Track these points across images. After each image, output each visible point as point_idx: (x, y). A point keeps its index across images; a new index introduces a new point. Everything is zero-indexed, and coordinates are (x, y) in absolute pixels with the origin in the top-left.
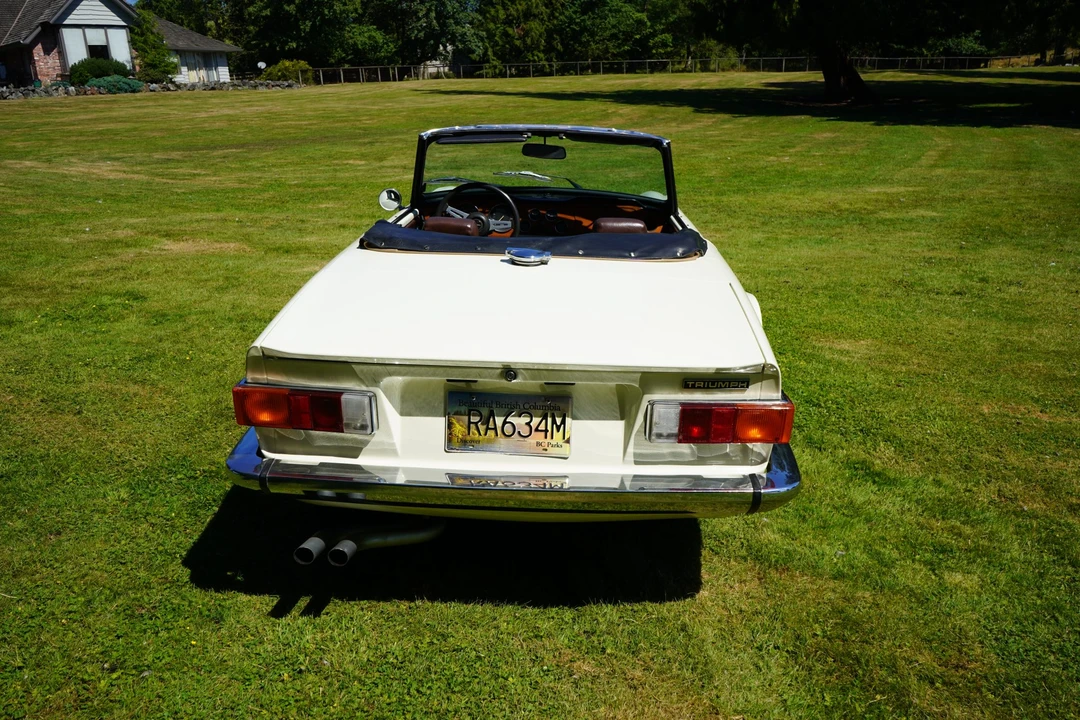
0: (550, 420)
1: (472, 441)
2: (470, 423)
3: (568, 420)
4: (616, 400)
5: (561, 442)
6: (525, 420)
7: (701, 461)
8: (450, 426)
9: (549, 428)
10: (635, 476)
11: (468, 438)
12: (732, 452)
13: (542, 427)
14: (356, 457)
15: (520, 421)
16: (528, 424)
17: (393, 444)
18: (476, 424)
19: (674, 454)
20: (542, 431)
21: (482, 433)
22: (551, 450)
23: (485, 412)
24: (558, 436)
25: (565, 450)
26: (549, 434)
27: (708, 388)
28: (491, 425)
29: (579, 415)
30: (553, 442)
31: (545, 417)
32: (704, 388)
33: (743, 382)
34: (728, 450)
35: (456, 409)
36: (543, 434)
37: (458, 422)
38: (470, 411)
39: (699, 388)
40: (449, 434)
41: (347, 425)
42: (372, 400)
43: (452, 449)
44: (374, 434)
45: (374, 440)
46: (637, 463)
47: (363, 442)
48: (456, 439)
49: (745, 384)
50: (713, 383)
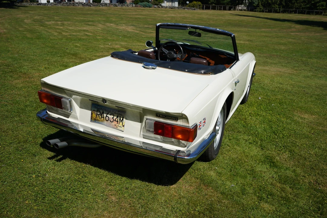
0: (119, 118)
2: (97, 114)
3: (124, 119)
4: (139, 116)
5: (121, 126)
6: (112, 116)
8: (92, 114)
9: (119, 121)
10: (143, 142)
11: (96, 119)
12: (175, 141)
13: (116, 120)
14: (68, 118)
15: (111, 117)
16: (113, 118)
17: (77, 116)
18: (99, 115)
19: (155, 138)
22: (119, 128)
23: (101, 112)
24: (121, 124)
25: (122, 129)
26: (118, 122)
27: (164, 118)
28: (103, 116)
29: (128, 119)
30: (119, 125)
31: (118, 117)
32: (163, 117)
33: (176, 118)
34: (173, 140)
35: (94, 109)
37: (94, 113)
38: (97, 110)
39: (161, 117)
40: (92, 116)
41: (63, 107)
42: (70, 102)
43: (91, 121)
44: (72, 112)
45: (72, 114)
46: (144, 138)
47: (70, 114)
48: (93, 118)
49: (177, 119)
50: (166, 117)
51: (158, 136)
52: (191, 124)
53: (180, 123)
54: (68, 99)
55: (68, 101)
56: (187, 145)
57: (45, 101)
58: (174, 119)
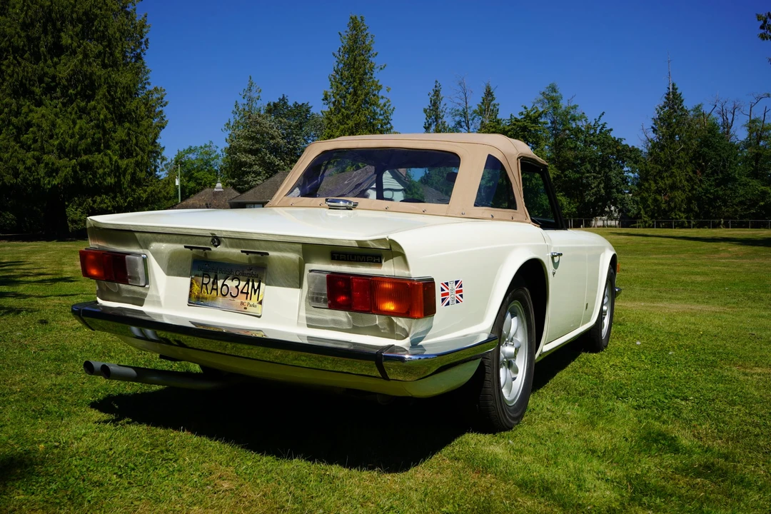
0: (251, 283)
1: (203, 298)
2: (203, 284)
3: (263, 285)
4: (296, 271)
5: (256, 303)
6: (236, 283)
7: (355, 330)
8: (192, 284)
9: (250, 292)
10: (308, 337)
11: (201, 295)
12: (381, 324)
13: (245, 290)
14: (142, 306)
15: (231, 284)
16: (237, 287)
17: (158, 297)
18: (206, 284)
19: (334, 321)
20: (244, 293)
21: (209, 292)
22: (249, 309)
23: (212, 276)
25: (257, 310)
26: (249, 296)
27: (350, 260)
28: (215, 287)
29: (270, 282)
30: (251, 303)
32: (346, 260)
33: (376, 257)
34: (377, 323)
35: (197, 272)
36: (246, 295)
37: (196, 282)
38: (204, 274)
39: (343, 259)
40: (191, 291)
41: (130, 277)
42: (145, 261)
43: (190, 303)
44: (148, 288)
45: (149, 293)
46: (309, 326)
47: (145, 295)
48: (193, 296)
49: (379, 260)
50: (354, 258)
51: (342, 316)
52: (416, 271)
53: (388, 269)
54: (139, 255)
55: (139, 260)
56: (410, 329)
57: (94, 272)
58: (372, 262)
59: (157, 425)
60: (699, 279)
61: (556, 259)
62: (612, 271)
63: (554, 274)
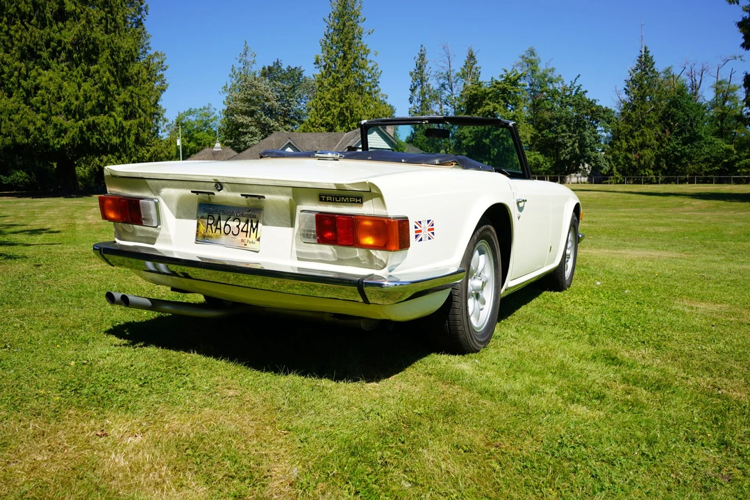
0: (250, 224)
1: (208, 236)
2: (208, 224)
3: (260, 225)
4: (289, 213)
5: (254, 240)
6: (236, 223)
7: (340, 262)
8: (198, 224)
9: (249, 230)
10: (298, 268)
11: (206, 234)
12: (362, 257)
13: (245, 229)
14: (153, 244)
15: (233, 224)
16: (238, 226)
17: (169, 236)
18: (211, 224)
19: (322, 255)
20: (244, 231)
21: (214, 231)
22: (249, 246)
23: (216, 217)
24: (253, 235)
25: (256, 246)
26: (248, 234)
27: (335, 201)
28: (218, 227)
29: (267, 222)
30: (251, 240)
31: (247, 222)
32: (332, 201)
33: (358, 199)
34: (359, 256)
35: (202, 214)
37: (202, 222)
38: (209, 216)
39: (329, 201)
40: (197, 231)
41: (144, 219)
42: (157, 205)
43: (197, 241)
44: (160, 229)
45: (161, 232)
46: (299, 259)
47: (157, 234)
48: (200, 235)
49: (360, 200)
50: (338, 199)
51: (328, 249)
52: (393, 210)
53: (368, 209)
54: (152, 199)
55: (152, 203)
56: (387, 261)
57: (112, 215)
58: (355, 202)
59: (170, 348)
60: (662, 229)
61: (521, 205)
62: (576, 218)
63: (519, 218)
